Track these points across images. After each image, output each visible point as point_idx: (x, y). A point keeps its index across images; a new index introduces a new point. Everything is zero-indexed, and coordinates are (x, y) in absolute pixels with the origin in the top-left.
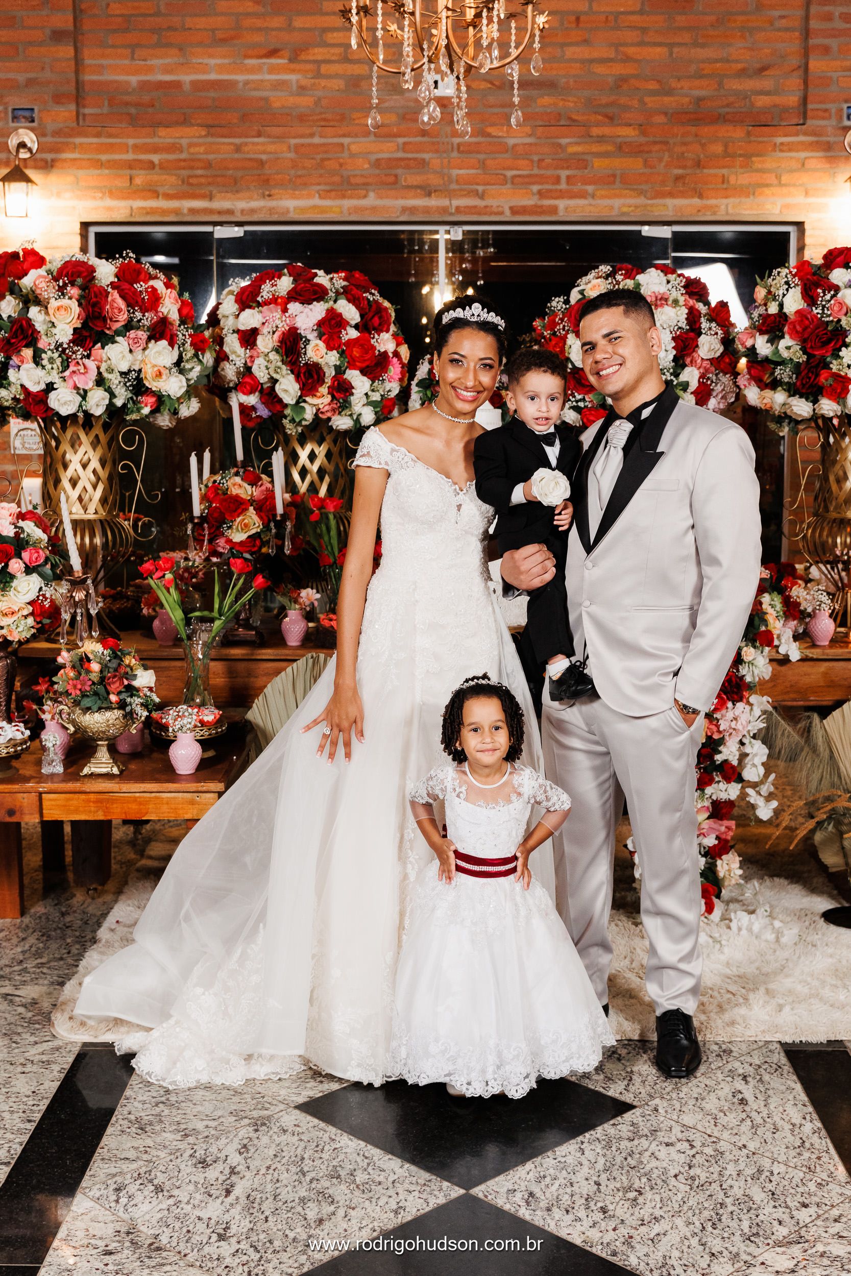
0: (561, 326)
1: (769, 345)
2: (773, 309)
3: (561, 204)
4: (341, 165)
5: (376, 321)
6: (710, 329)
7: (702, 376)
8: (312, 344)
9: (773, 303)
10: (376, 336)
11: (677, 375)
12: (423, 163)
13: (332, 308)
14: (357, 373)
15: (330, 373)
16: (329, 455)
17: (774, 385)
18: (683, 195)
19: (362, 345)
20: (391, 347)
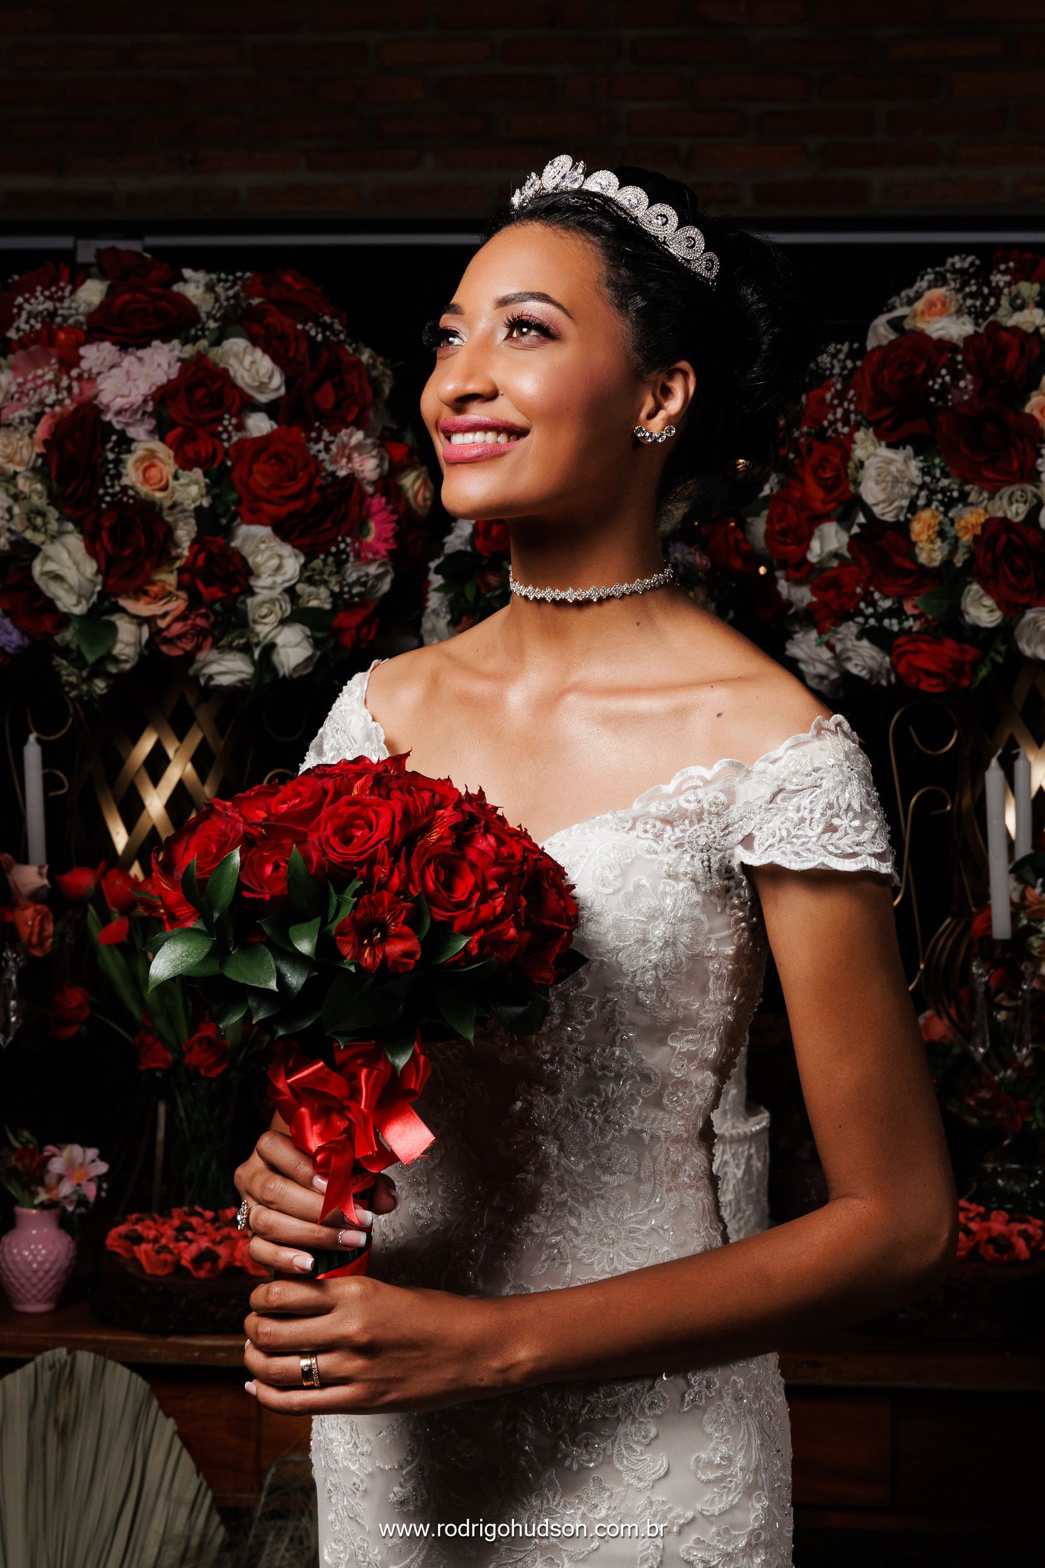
0: (840, 412)
3: (878, 178)
5: (326, 397)
8: (139, 450)
10: (326, 435)
13: (202, 357)
14: (264, 531)
15: (185, 534)
19: (281, 458)
20: (368, 467)
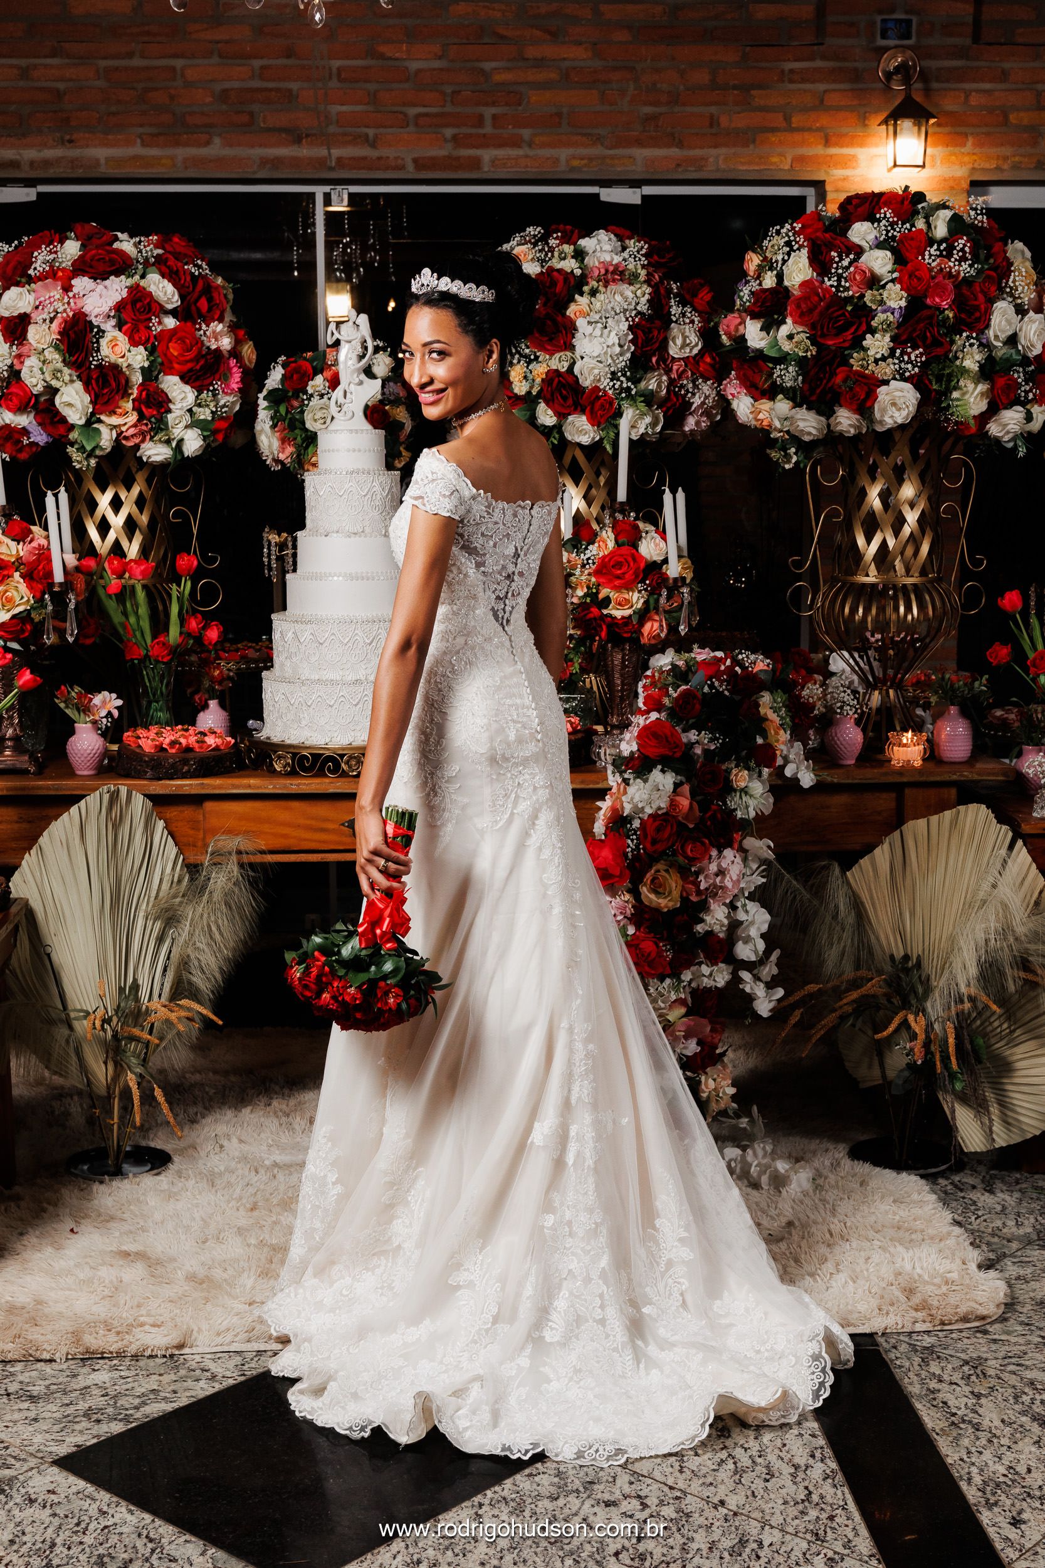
1: (764, 334)
2: (769, 281)
3: (487, 155)
4: (172, 98)
5: (203, 304)
6: (683, 315)
7: (672, 382)
8: (108, 336)
9: (769, 273)
10: (204, 327)
11: (636, 382)
12: (289, 96)
13: (137, 285)
14: (175, 379)
15: (135, 379)
16: (140, 502)
17: (771, 392)
18: (655, 143)
19: (182, 340)
20: (226, 343)
